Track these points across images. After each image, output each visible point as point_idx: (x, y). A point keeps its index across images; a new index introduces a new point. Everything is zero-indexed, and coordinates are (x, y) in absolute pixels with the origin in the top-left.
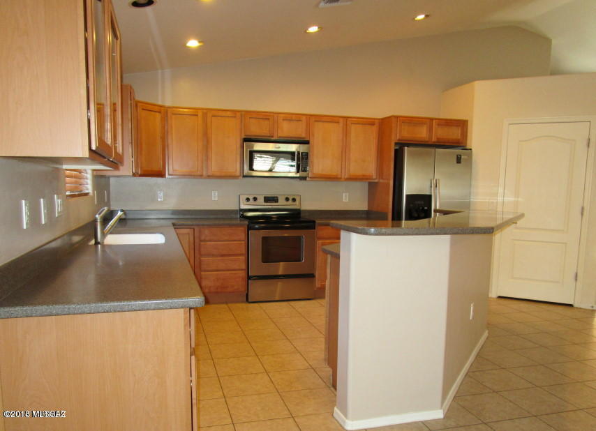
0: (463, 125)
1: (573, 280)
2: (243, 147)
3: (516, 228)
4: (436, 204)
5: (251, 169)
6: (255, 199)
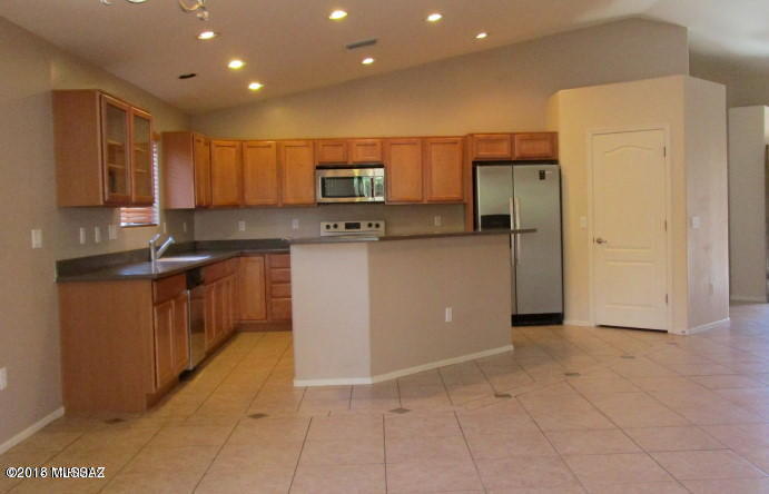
0: (552, 137)
1: (664, 301)
2: (315, 173)
3: (608, 247)
4: (517, 223)
5: (324, 196)
6: (336, 226)
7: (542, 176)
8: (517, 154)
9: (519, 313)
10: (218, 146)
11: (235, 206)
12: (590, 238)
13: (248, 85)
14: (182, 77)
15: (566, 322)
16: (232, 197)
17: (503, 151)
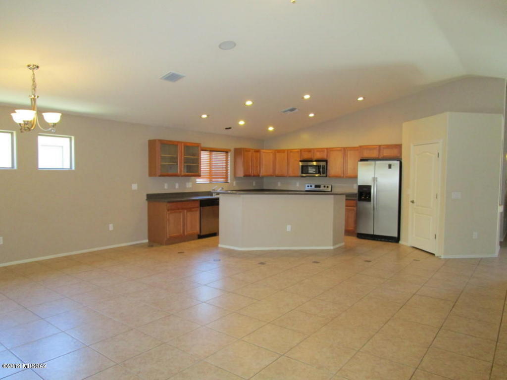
0: (399, 147)
1: (434, 238)
2: (299, 164)
4: (374, 191)
5: (302, 173)
6: (311, 186)
7: (390, 167)
8: (381, 156)
9: (375, 234)
10: (264, 152)
11: (271, 176)
12: (410, 201)
13: (268, 128)
14: (226, 129)
15: (400, 242)
16: (270, 172)
17: (375, 154)
